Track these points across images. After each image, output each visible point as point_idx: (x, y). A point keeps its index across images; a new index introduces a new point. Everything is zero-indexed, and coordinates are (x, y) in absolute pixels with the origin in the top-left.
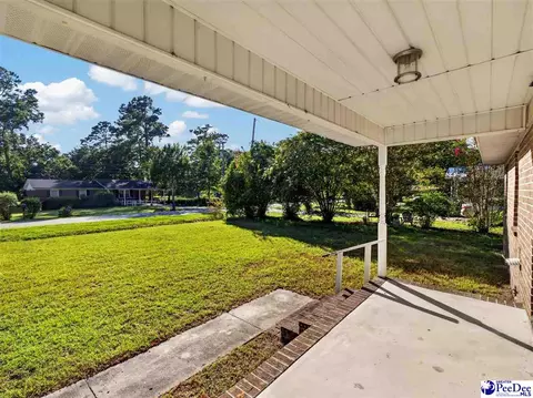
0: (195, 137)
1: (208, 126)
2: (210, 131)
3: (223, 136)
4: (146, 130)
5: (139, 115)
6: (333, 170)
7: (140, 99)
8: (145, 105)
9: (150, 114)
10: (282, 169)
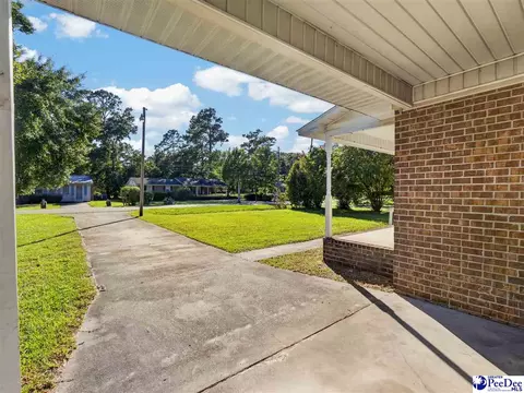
0: (247, 141)
1: (259, 131)
2: (260, 135)
3: (271, 139)
4: (210, 136)
5: (206, 124)
6: (382, 170)
7: (207, 110)
8: (211, 115)
9: (213, 123)
10: (340, 169)
